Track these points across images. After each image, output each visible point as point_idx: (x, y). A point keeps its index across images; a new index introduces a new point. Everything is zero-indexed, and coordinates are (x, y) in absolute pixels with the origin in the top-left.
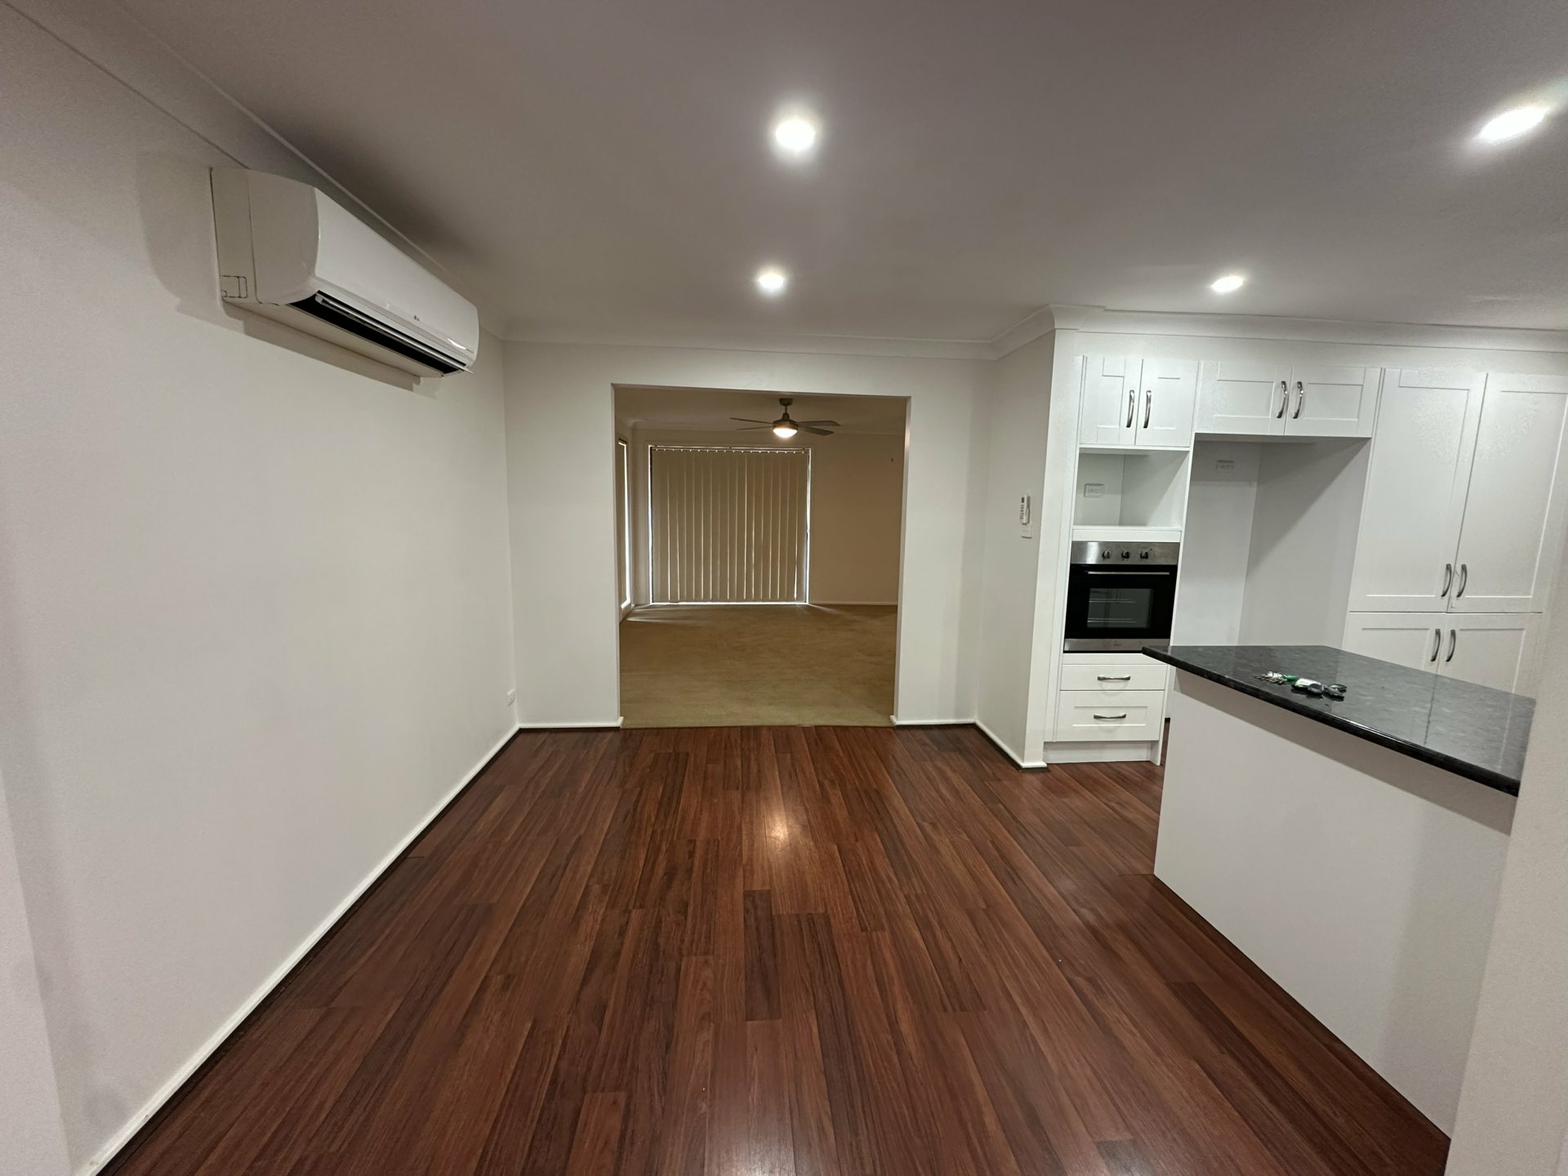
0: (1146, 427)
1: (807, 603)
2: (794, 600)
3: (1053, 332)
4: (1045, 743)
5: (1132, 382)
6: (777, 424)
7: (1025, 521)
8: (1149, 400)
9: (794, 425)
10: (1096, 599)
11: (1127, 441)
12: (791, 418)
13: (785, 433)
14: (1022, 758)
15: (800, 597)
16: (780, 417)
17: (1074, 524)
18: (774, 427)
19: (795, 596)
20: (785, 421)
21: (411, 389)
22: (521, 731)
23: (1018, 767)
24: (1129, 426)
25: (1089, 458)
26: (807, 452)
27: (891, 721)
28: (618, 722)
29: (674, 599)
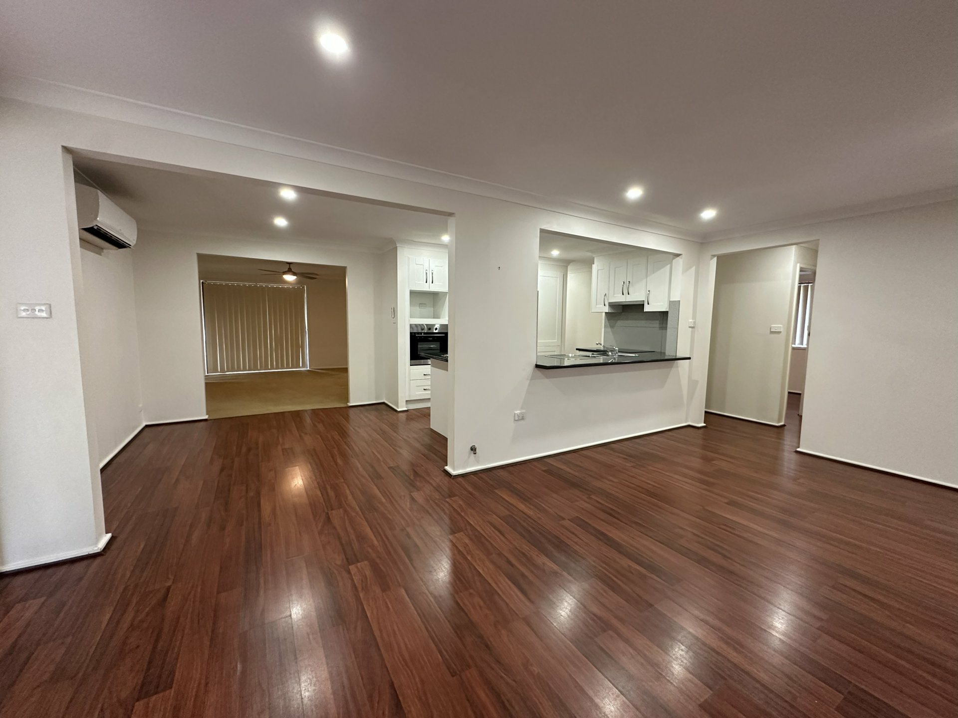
0: (432, 283)
1: (308, 369)
2: (300, 368)
3: (396, 248)
4: (406, 401)
5: (426, 266)
6: (285, 273)
7: (393, 317)
8: (432, 274)
9: (294, 274)
10: (421, 346)
11: (426, 288)
12: (293, 270)
13: (290, 278)
14: (398, 408)
15: (304, 365)
16: (287, 270)
17: (411, 317)
18: (283, 275)
19: (301, 365)
20: (290, 271)
21: (100, 255)
22: (147, 426)
23: (396, 411)
24: (426, 282)
25: (413, 293)
26: (304, 288)
27: (347, 405)
28: (206, 417)
29: (222, 370)
